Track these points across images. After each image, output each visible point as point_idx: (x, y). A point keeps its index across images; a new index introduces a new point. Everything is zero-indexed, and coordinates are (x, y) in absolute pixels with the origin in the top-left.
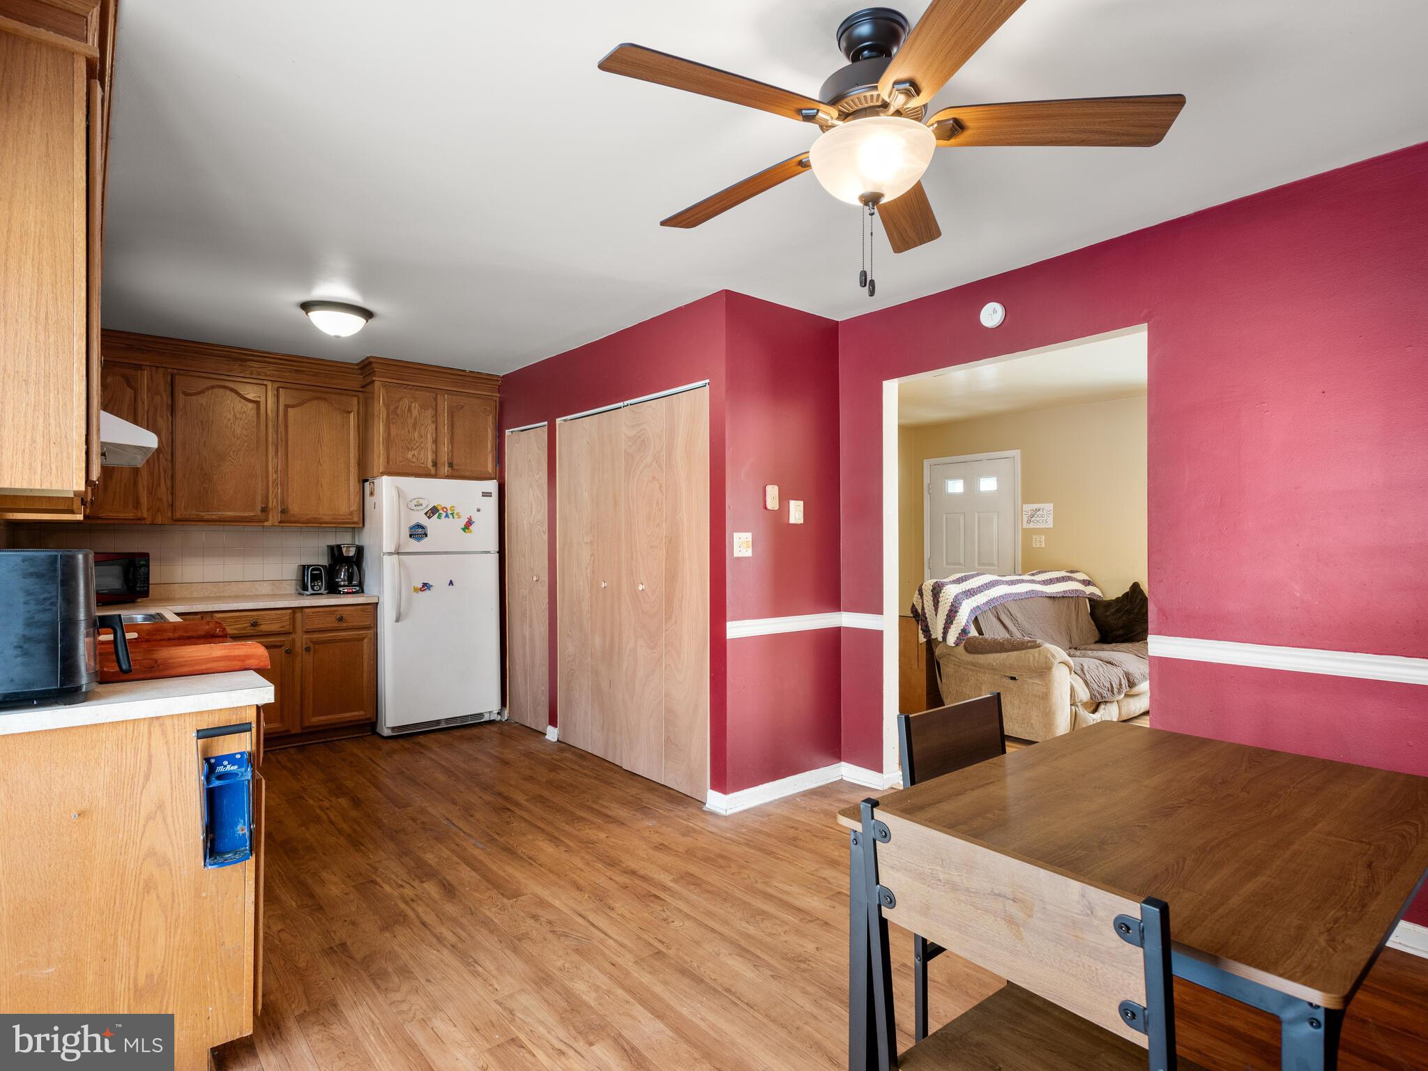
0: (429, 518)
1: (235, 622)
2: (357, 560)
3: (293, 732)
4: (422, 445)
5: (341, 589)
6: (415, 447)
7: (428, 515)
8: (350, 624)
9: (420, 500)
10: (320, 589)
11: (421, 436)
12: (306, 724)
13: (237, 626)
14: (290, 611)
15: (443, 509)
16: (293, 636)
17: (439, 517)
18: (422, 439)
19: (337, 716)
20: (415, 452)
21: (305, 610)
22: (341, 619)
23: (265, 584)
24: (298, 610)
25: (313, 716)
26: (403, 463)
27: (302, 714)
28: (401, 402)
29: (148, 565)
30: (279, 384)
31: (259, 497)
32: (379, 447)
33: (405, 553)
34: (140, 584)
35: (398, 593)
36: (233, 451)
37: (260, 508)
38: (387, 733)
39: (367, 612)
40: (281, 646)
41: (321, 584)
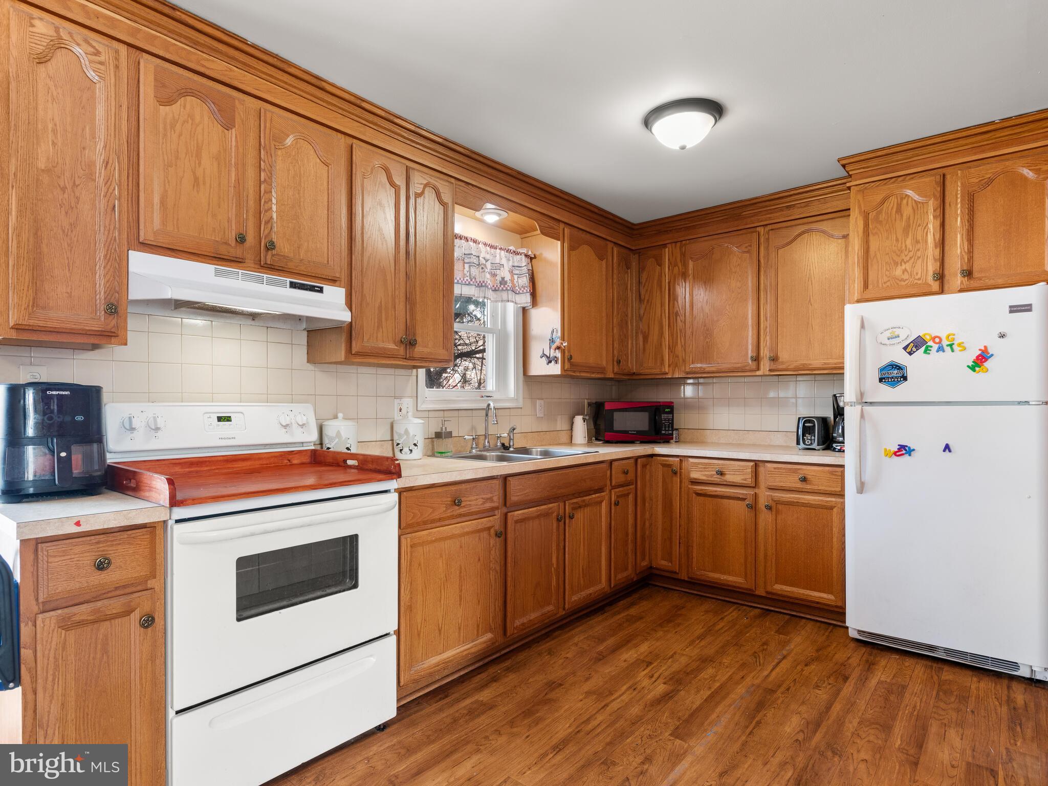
0: (910, 353)
1: (704, 468)
2: (839, 412)
3: (757, 593)
4: (919, 254)
5: (834, 445)
6: (908, 258)
7: (909, 350)
8: (816, 487)
9: (894, 330)
10: (811, 444)
11: (917, 242)
12: (769, 589)
13: (707, 473)
14: (752, 464)
15: (933, 339)
16: (756, 490)
17: (926, 351)
18: (918, 246)
19: (802, 591)
20: (908, 266)
21: (767, 464)
22: (804, 480)
23: (779, 435)
24: (760, 464)
25: (776, 583)
26: (888, 284)
27: (765, 576)
28: (885, 204)
29: (672, 412)
30: (769, 227)
31: (750, 347)
32: (854, 270)
33: (871, 404)
34: (665, 428)
35: (858, 454)
36: (729, 305)
37: (752, 357)
38: (853, 634)
39: (836, 475)
40: (744, 499)
41: (813, 438)
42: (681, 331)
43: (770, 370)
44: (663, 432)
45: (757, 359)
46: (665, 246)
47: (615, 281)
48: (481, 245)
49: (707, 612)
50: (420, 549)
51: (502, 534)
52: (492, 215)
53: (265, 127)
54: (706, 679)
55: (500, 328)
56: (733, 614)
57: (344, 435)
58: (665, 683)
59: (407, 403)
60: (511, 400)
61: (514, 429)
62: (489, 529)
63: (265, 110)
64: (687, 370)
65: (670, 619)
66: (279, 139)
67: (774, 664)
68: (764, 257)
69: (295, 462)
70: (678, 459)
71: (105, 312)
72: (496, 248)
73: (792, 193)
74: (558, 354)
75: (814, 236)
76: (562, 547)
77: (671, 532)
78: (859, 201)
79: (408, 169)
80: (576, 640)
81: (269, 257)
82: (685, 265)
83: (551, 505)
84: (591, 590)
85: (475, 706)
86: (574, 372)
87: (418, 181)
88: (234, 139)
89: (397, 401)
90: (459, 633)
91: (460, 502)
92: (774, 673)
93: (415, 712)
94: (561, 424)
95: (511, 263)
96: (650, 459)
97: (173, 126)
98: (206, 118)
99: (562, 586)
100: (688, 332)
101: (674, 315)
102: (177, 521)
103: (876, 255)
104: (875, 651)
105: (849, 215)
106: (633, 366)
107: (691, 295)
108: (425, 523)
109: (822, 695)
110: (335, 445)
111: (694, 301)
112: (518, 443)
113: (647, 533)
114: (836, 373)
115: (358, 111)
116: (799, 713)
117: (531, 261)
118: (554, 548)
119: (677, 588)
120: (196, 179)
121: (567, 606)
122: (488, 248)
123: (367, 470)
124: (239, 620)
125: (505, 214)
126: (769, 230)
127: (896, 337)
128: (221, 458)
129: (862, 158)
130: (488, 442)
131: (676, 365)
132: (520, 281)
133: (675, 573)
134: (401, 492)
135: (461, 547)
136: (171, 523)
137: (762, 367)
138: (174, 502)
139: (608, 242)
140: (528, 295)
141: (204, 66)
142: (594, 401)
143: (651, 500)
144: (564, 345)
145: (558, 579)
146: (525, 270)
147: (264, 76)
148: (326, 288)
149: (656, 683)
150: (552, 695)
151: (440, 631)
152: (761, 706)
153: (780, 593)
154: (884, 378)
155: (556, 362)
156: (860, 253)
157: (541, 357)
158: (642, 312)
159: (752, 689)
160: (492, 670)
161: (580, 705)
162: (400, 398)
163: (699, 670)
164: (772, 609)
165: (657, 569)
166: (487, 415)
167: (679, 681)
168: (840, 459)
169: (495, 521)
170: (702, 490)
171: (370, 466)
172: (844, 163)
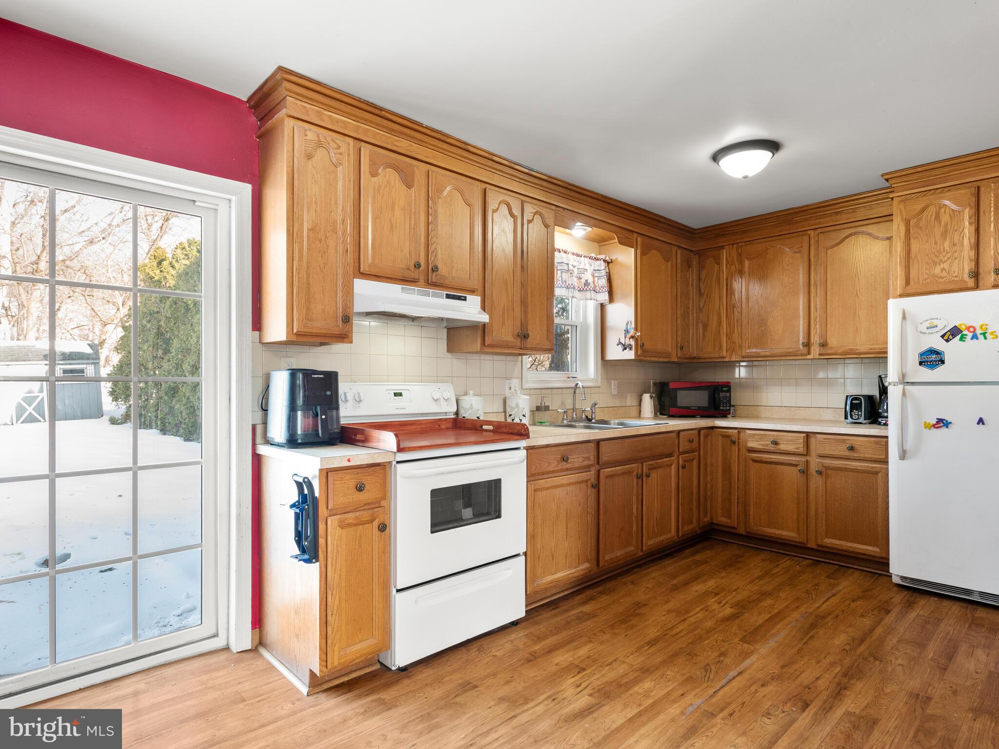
0: (947, 341)
1: (760, 439)
2: (884, 391)
3: (809, 546)
4: (956, 254)
5: (880, 420)
6: (946, 258)
7: (946, 338)
8: (862, 455)
9: (932, 321)
10: (858, 418)
11: (954, 245)
12: (820, 542)
13: (763, 443)
14: (804, 435)
15: (968, 328)
16: (808, 458)
17: (962, 339)
18: (955, 249)
19: (850, 544)
20: (946, 265)
21: (817, 435)
22: (852, 449)
23: (829, 411)
24: (812, 435)
25: (826, 537)
26: (928, 280)
27: (816, 531)
28: (925, 211)
29: (729, 391)
30: (819, 230)
31: (801, 334)
32: (896, 269)
33: (913, 383)
34: (723, 404)
35: (900, 427)
36: (782, 298)
37: (803, 343)
38: (896, 580)
39: (880, 445)
40: (796, 465)
41: (860, 413)
42: (737, 321)
43: (820, 355)
44: (721, 408)
45: (808, 345)
46: (723, 247)
47: (678, 279)
48: (570, 255)
49: (763, 560)
50: (539, 493)
51: (596, 486)
52: (580, 230)
53: (432, 183)
54: (766, 607)
55: (581, 321)
56: (787, 562)
57: (475, 407)
58: (731, 608)
59: (515, 383)
60: (591, 380)
61: (596, 404)
62: (587, 481)
63: (432, 171)
64: (744, 354)
65: (731, 564)
66: (440, 191)
67: (825, 599)
68: (814, 256)
69: (443, 427)
70: (737, 431)
71: (343, 321)
72: (581, 256)
73: (840, 201)
74: (632, 342)
75: (861, 238)
76: (640, 500)
77: (730, 493)
78: (901, 210)
79: (523, 202)
80: (653, 575)
81: (434, 277)
82: (741, 263)
83: (632, 465)
84: (663, 538)
85: (580, 615)
86: (645, 357)
87: (529, 209)
88: (413, 194)
89: (507, 381)
90: (566, 560)
91: (568, 459)
92: (824, 606)
93: (537, 616)
94: (631, 401)
95: (592, 268)
96: (711, 431)
97: (379, 191)
98: (397, 182)
99: (640, 532)
100: (745, 323)
101: (731, 307)
102: (398, 462)
103: (916, 256)
104: (915, 595)
105: (892, 220)
106: (693, 351)
107: (747, 289)
108: (543, 473)
109: (867, 622)
110: (469, 413)
111: (750, 295)
112: (599, 416)
113: (709, 493)
114: (880, 357)
115: (490, 163)
116: (847, 632)
117: (608, 265)
118: (634, 500)
119: (736, 542)
120: (392, 225)
121: (644, 548)
122: (575, 257)
123: (501, 433)
124: (432, 532)
125: (589, 229)
126: (819, 233)
127: (934, 327)
128: (397, 423)
129: (904, 173)
130: (576, 415)
131: (734, 351)
132: (599, 282)
133: (734, 528)
134: (528, 449)
135: (567, 494)
136: (394, 463)
137: (812, 351)
138: (400, 450)
139: (673, 246)
140: (607, 294)
141: (396, 145)
142: (658, 381)
143: (712, 465)
144: (638, 334)
145: (637, 526)
146: (603, 273)
147: (431, 147)
148: (469, 297)
149: (724, 607)
150: (640, 611)
151: (553, 557)
152: (813, 626)
153: (829, 546)
154: (924, 362)
155: (631, 349)
156: (902, 254)
157: (618, 345)
158: (702, 305)
159: (806, 615)
160: (589, 593)
161: (663, 618)
162: (510, 379)
163: (759, 600)
164: (823, 560)
165: (718, 525)
166: (575, 392)
167: (742, 607)
168: (885, 431)
169: (591, 475)
170: (758, 457)
171: (504, 430)
172: (888, 177)
